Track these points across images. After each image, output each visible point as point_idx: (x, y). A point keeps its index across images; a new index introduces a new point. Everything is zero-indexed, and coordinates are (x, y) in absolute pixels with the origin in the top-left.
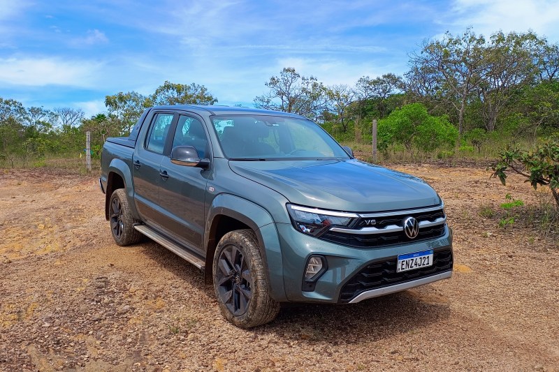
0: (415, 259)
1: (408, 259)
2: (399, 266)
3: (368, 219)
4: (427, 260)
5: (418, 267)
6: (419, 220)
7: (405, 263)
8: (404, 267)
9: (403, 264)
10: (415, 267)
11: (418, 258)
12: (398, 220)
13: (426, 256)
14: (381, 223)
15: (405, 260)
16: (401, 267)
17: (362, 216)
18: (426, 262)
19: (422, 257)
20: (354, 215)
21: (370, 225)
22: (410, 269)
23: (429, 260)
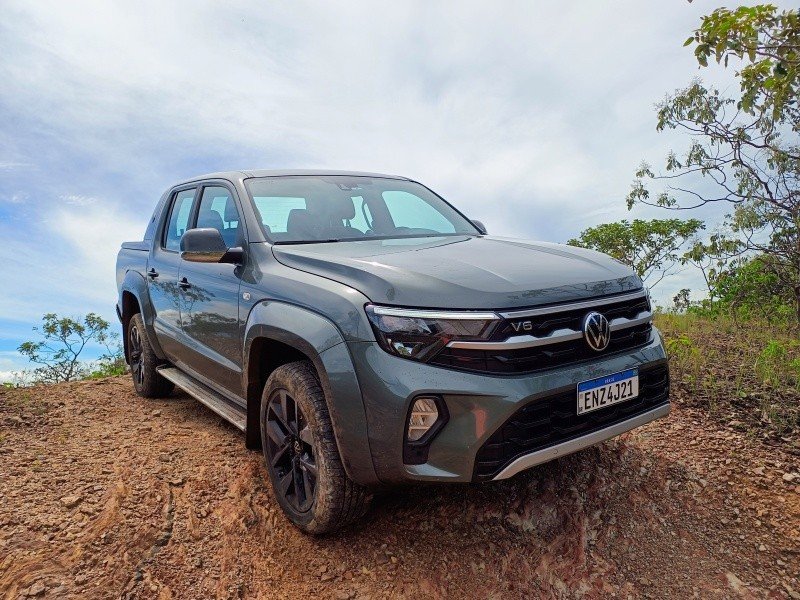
0: (607, 387)
1: (595, 390)
2: (581, 403)
3: (516, 320)
4: (628, 388)
5: (614, 401)
6: (610, 318)
7: (590, 396)
8: (589, 403)
9: (587, 400)
10: (609, 403)
11: (613, 385)
12: (573, 320)
13: (627, 381)
14: (541, 326)
15: (591, 391)
16: (585, 404)
17: (506, 315)
18: (627, 392)
19: (620, 383)
20: (491, 316)
21: (522, 332)
22: (600, 406)
23: (632, 388)
